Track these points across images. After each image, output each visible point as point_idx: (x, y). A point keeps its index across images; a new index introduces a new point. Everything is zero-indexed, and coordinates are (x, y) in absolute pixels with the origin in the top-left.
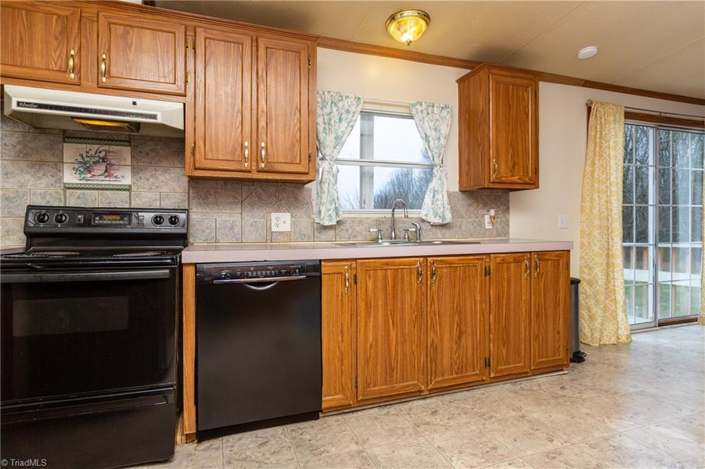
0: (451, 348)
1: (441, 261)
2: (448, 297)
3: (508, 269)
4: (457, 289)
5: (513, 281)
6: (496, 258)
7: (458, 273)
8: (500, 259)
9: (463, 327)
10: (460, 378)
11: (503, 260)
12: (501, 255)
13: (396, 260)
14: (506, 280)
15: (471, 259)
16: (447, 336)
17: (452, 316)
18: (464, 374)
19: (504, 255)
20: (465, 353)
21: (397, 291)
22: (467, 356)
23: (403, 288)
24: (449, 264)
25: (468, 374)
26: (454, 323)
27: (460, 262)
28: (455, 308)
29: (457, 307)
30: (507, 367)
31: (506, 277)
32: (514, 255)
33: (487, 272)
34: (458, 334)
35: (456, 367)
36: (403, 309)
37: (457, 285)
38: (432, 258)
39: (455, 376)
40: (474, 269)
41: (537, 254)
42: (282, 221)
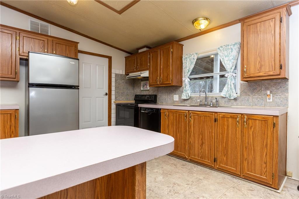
0: (198, 147)
1: (194, 113)
2: (197, 127)
3: (228, 121)
4: (201, 125)
5: (230, 127)
6: (220, 114)
7: (202, 118)
8: (222, 115)
9: (203, 140)
10: (202, 160)
11: (224, 116)
12: (223, 114)
13: (179, 111)
14: (226, 125)
15: (207, 114)
16: (197, 142)
17: (199, 135)
18: (203, 160)
19: (224, 114)
20: (204, 151)
21: (180, 121)
22: (205, 153)
23: (181, 121)
24: (197, 114)
25: (205, 160)
26: (200, 138)
27: (202, 114)
28: (200, 132)
29: (201, 132)
30: (225, 166)
31: (226, 124)
32: (231, 114)
33: (216, 120)
34: (201, 143)
35: (200, 156)
36: (181, 128)
37: (201, 123)
38: (191, 111)
39: (200, 159)
40: (209, 118)
41: (247, 116)
42: (176, 97)
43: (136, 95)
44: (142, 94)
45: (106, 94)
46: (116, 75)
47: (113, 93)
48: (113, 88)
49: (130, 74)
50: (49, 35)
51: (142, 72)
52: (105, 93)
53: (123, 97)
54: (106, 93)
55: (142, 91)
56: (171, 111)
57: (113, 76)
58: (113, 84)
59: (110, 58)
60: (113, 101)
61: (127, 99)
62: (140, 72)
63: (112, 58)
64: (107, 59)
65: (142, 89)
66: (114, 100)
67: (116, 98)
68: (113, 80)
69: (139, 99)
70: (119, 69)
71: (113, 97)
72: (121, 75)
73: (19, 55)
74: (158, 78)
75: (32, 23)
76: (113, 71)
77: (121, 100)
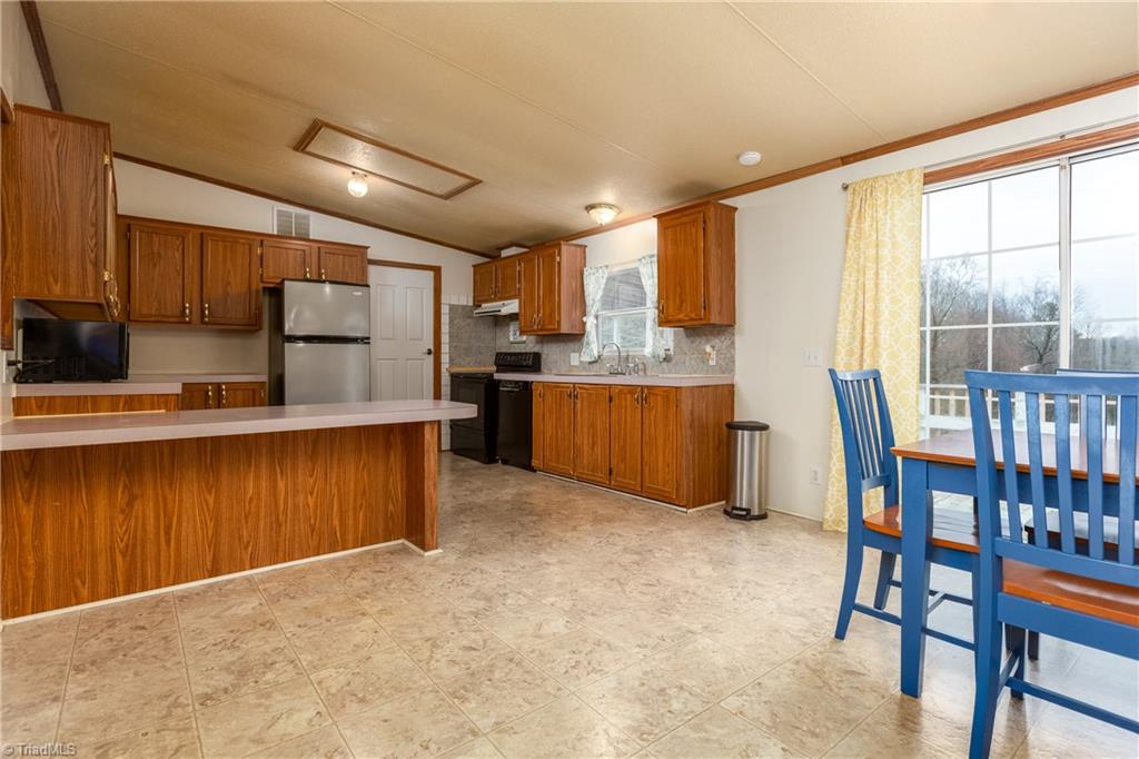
4: (592, 410)
5: (628, 409)
6: (615, 388)
11: (620, 391)
12: (619, 387)
14: (624, 408)
15: (599, 388)
19: (621, 387)
30: (623, 480)
32: (628, 387)
33: (611, 399)
34: (592, 443)
37: (592, 407)
39: (590, 473)
40: (602, 396)
42: (575, 359)
43: (497, 354)
44: (512, 351)
45: (429, 352)
46: (452, 308)
47: (445, 348)
48: (445, 338)
49: (483, 305)
50: (311, 237)
51: (505, 302)
52: (425, 351)
53: (468, 359)
54: (429, 350)
55: (512, 343)
56: (548, 386)
57: (445, 310)
58: (445, 328)
59: (437, 270)
60: (445, 366)
61: (479, 363)
62: (501, 303)
63: (443, 270)
64: (432, 273)
65: (511, 339)
66: (447, 366)
67: (451, 360)
68: (445, 319)
69: (507, 361)
70: (458, 293)
71: (445, 358)
72: (464, 307)
73: (262, 282)
74: (535, 316)
75: (280, 214)
76: (445, 299)
77: (464, 366)
